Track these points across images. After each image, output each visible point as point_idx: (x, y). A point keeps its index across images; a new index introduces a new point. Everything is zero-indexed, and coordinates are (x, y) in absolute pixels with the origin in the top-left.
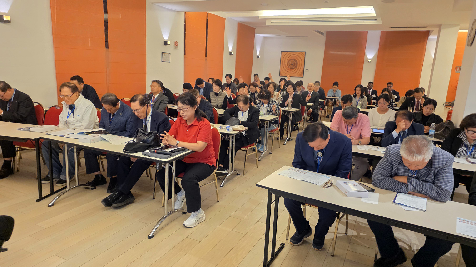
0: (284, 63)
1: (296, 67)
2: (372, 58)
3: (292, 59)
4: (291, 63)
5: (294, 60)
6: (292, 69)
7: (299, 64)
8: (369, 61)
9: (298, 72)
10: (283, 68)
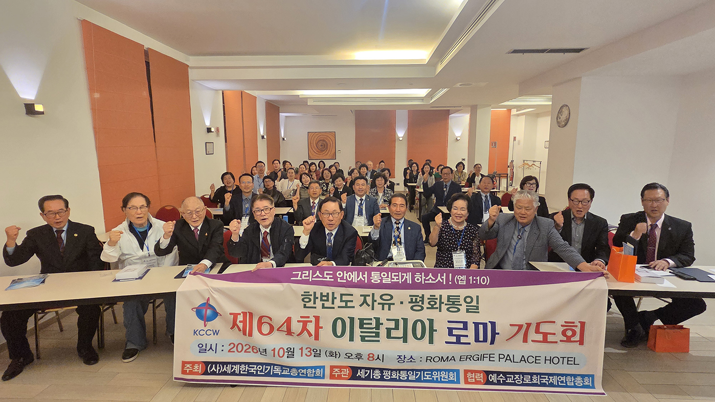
0: (312, 145)
1: (327, 148)
2: (402, 136)
3: (320, 140)
4: (320, 144)
5: (324, 141)
6: (322, 151)
7: (329, 145)
8: (401, 139)
9: (329, 154)
10: (312, 151)
